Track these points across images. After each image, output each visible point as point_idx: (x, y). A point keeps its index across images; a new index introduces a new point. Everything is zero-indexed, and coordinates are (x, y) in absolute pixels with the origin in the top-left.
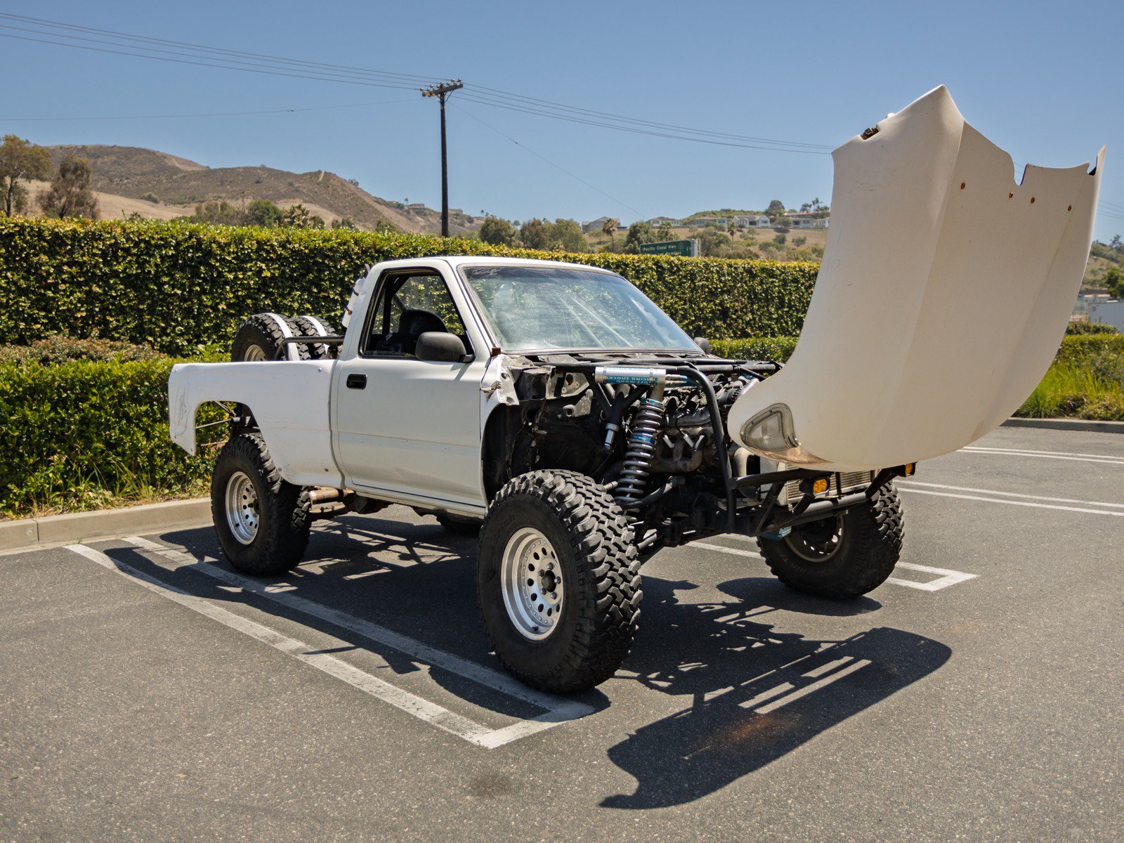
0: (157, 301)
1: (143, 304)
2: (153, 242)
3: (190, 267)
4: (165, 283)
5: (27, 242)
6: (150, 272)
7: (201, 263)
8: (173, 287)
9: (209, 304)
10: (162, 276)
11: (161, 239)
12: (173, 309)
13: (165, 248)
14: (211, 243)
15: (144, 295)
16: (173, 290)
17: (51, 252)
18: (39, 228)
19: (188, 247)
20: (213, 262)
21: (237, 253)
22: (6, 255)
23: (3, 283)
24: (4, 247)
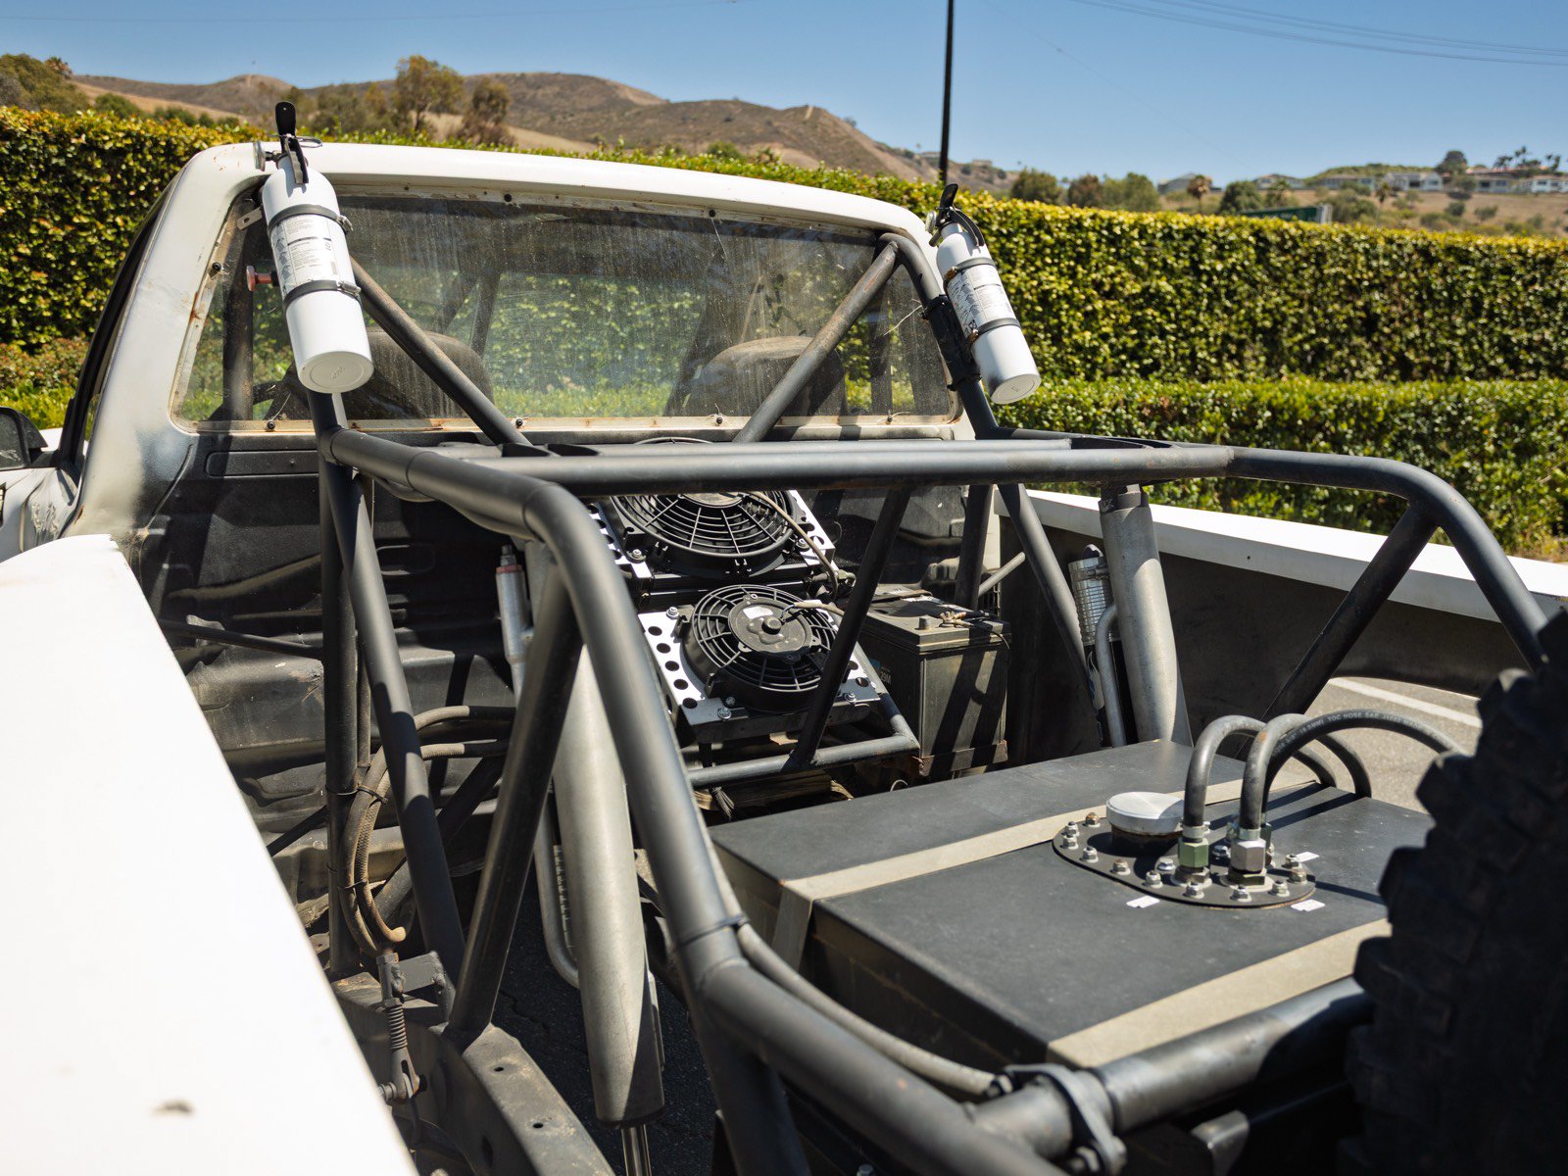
5: (148, 165)
12: (399, 287)
18: (168, 143)
22: (113, 187)
23: (109, 235)
24: (109, 173)
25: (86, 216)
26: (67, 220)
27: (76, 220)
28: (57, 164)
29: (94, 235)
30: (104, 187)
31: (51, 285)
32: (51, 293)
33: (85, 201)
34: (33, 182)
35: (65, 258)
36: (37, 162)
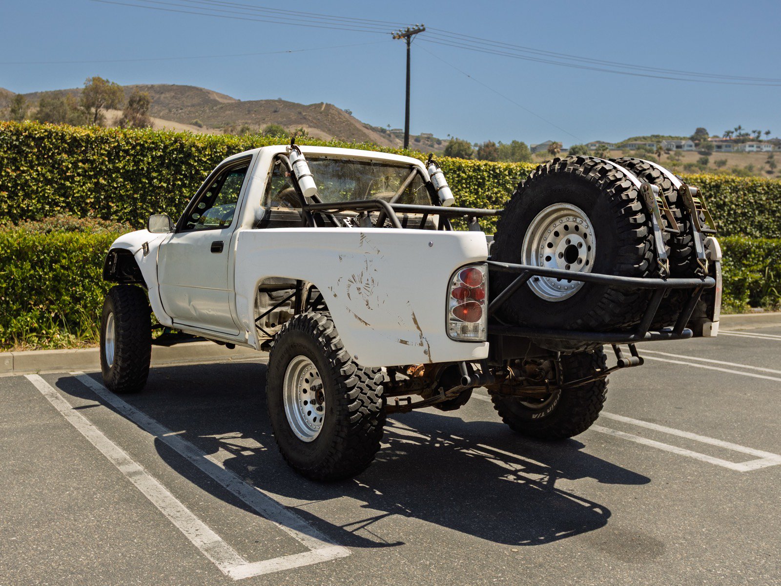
0: (148, 192)
1: (137, 194)
2: (146, 145)
3: (174, 165)
4: (155, 178)
5: (53, 144)
6: (143, 169)
7: (182, 163)
8: (160, 181)
9: (188, 195)
10: (153, 172)
11: (153, 143)
12: (160, 198)
13: (156, 150)
14: (191, 147)
15: (138, 187)
16: (160, 183)
17: (70, 152)
18: (62, 134)
19: (173, 150)
20: (192, 162)
21: (211, 155)
22: (38, 154)
23: (35, 175)
24: (36, 147)
25: (26, 166)
26: (18, 169)
27: (21, 169)
28: (15, 144)
29: (28, 175)
30: (34, 154)
31: (9, 198)
32: (8, 201)
33: (25, 160)
35: (15, 185)
36: (7, 144)
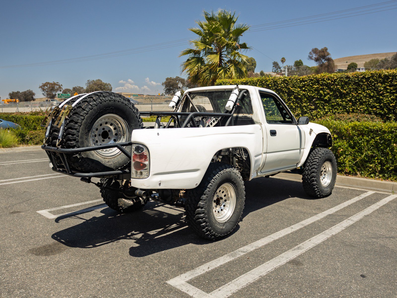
17: (384, 82)
24: (367, 82)
25: (361, 91)
27: (359, 92)
28: (357, 82)
29: (362, 95)
30: (365, 85)
33: (361, 88)
34: (352, 86)
35: (356, 100)
36: (353, 82)
